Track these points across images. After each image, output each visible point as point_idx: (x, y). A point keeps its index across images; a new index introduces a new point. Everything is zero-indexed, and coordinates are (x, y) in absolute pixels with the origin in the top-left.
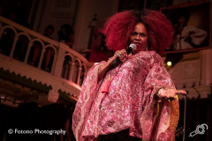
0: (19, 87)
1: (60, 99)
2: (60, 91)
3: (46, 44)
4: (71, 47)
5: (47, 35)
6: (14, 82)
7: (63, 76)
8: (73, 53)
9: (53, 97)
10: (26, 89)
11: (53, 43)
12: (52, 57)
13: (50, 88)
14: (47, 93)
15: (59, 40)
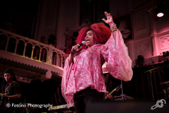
0: (30, 72)
1: (52, 76)
2: (52, 72)
3: (42, 46)
4: (55, 47)
5: (42, 41)
6: (27, 70)
7: (53, 64)
8: (57, 50)
9: (49, 76)
10: (34, 72)
11: (45, 46)
12: (46, 54)
13: (47, 71)
14: (45, 74)
15: (49, 44)
